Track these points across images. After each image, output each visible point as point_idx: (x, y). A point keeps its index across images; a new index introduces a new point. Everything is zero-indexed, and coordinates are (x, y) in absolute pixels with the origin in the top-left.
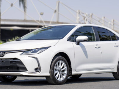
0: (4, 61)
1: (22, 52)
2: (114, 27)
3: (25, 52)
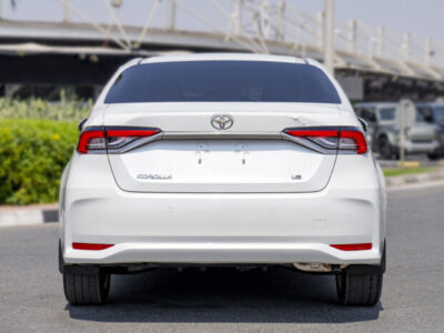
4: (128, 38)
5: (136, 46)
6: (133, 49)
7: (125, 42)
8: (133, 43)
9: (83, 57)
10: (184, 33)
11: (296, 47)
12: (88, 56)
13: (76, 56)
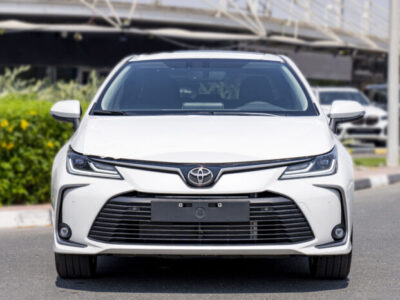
0: (220, 205)
1: (284, 168)
2: (342, 20)
3: (293, 168)
4: (118, 15)
5: (127, 23)
6: (124, 27)
7: (114, 19)
8: (123, 20)
9: (64, 35)
10: (173, 9)
11: (288, 24)
12: (71, 34)
13: (57, 34)
